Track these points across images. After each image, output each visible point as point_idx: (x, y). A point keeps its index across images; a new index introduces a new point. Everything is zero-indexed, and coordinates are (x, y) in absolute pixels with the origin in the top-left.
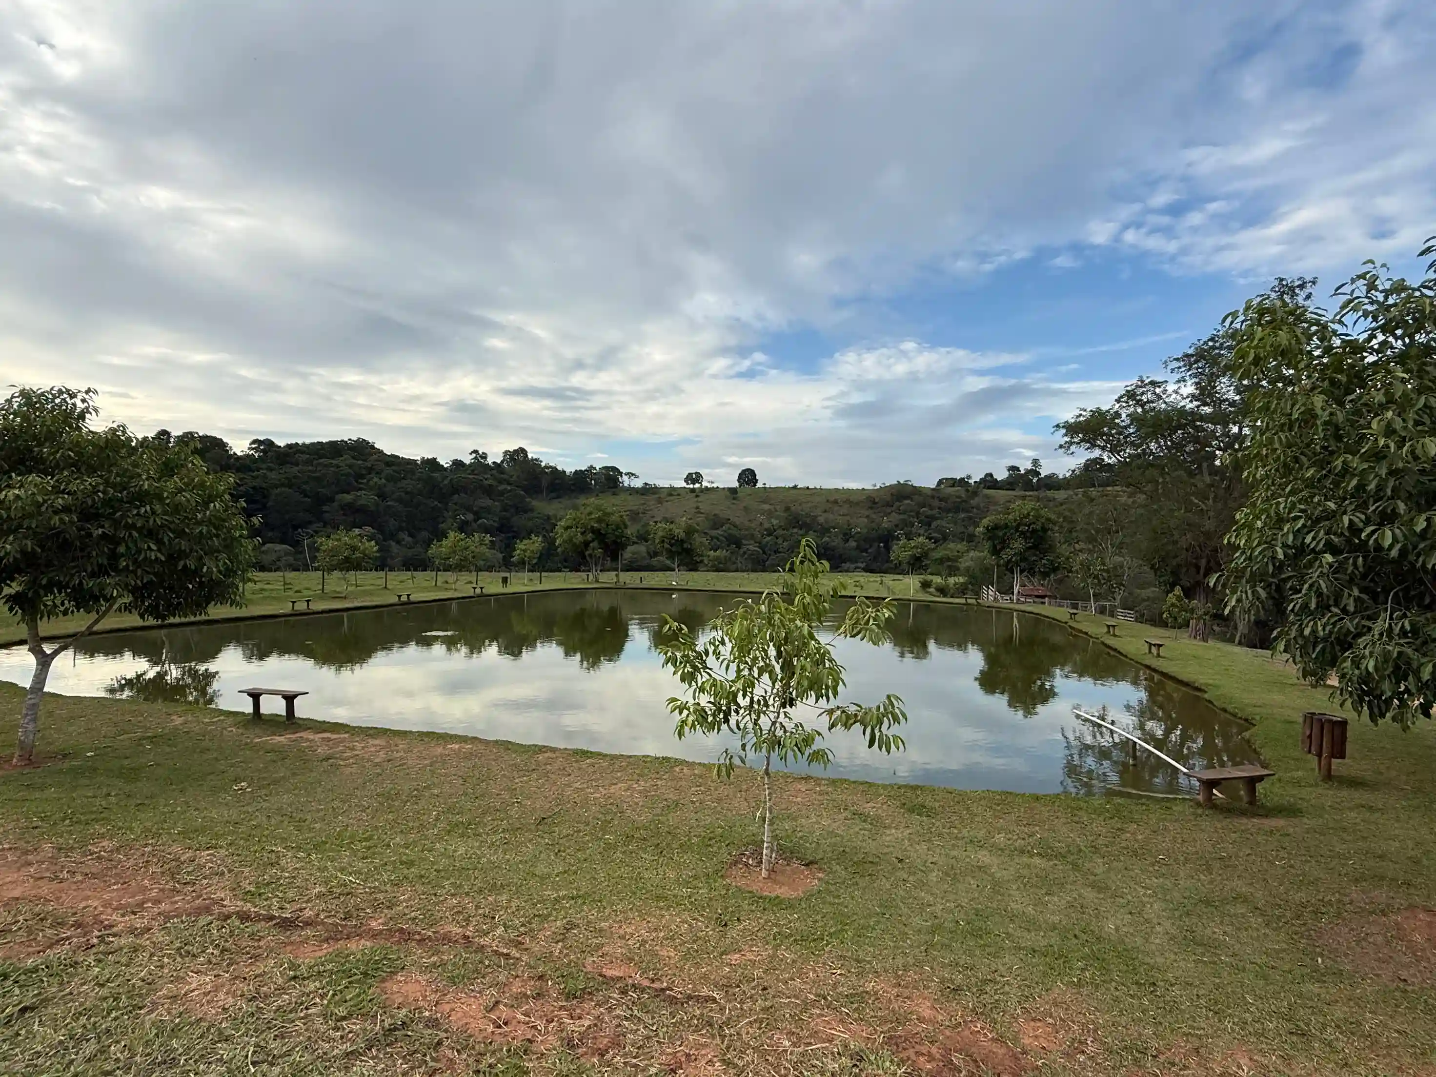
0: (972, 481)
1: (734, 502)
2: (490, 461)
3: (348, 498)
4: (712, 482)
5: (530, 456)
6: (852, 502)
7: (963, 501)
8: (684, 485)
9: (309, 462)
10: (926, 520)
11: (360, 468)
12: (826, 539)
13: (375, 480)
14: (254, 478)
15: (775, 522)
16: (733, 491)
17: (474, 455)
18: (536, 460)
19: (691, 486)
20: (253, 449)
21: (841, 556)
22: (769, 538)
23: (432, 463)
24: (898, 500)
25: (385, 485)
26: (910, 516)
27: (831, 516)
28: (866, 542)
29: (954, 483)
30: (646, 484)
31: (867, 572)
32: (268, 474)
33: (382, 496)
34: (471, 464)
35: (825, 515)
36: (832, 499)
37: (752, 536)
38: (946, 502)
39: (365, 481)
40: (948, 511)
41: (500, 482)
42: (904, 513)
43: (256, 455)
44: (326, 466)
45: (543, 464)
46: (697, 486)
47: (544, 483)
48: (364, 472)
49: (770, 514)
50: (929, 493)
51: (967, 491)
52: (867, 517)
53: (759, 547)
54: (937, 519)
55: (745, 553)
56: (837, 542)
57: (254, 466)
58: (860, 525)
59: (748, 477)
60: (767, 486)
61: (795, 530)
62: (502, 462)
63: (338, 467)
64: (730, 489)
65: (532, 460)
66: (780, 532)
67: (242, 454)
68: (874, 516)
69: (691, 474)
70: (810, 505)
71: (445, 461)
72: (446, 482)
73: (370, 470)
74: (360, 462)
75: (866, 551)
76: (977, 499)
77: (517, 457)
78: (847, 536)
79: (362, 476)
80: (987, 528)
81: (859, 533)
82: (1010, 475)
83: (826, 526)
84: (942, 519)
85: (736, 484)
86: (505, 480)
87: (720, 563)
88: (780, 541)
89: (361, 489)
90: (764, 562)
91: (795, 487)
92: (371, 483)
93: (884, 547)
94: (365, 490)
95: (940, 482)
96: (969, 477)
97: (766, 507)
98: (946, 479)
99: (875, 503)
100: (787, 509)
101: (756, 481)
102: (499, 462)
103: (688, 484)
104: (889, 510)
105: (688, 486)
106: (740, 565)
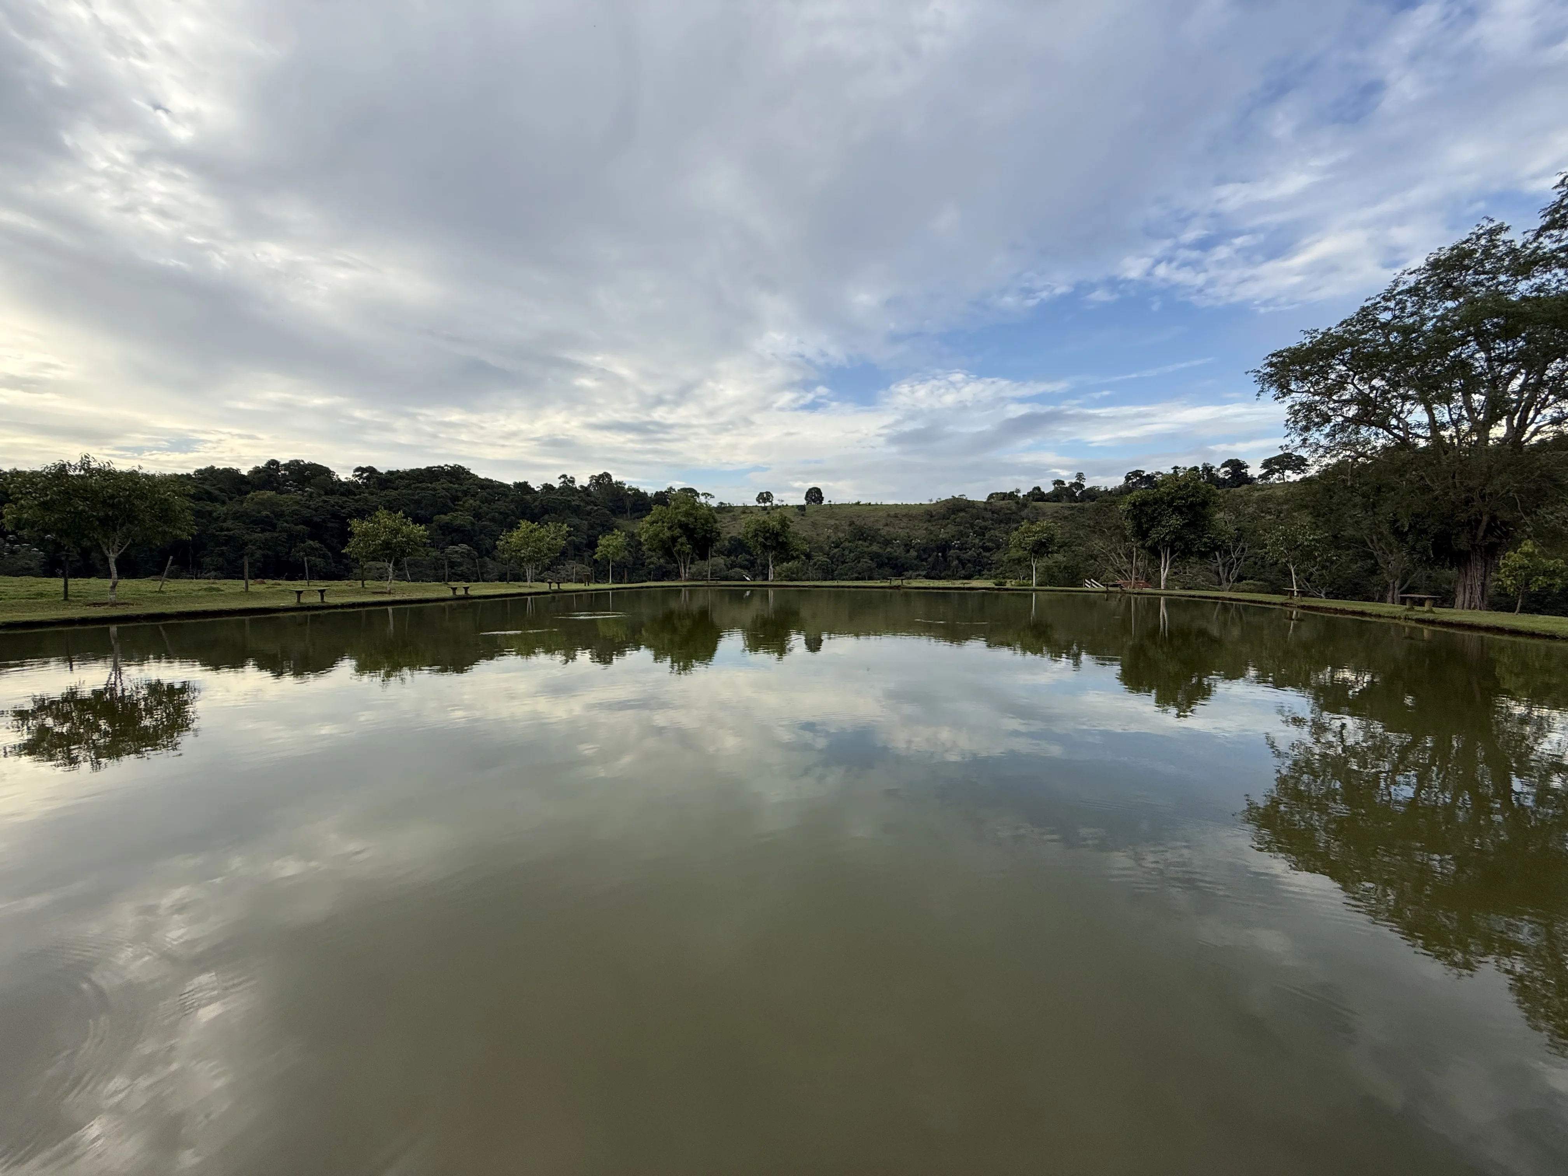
0: (1020, 495)
1: (803, 518)
2: (577, 485)
3: (445, 518)
4: (782, 501)
5: (614, 480)
6: (911, 516)
7: (1014, 513)
8: (756, 503)
9: (407, 486)
10: (980, 530)
11: (457, 491)
12: (889, 550)
13: (471, 501)
14: (357, 501)
15: (841, 535)
16: (801, 508)
17: (563, 480)
18: (620, 483)
19: (763, 505)
20: (357, 476)
21: (903, 565)
22: (836, 550)
23: (523, 487)
24: (954, 513)
25: (480, 507)
26: (965, 527)
27: (892, 530)
28: (924, 551)
29: (1004, 496)
30: (721, 503)
31: (927, 578)
32: (370, 497)
33: (478, 516)
34: (560, 488)
35: (887, 528)
36: (892, 513)
37: (821, 549)
38: (998, 515)
39: (461, 503)
40: (1001, 521)
41: (588, 504)
42: (960, 524)
43: (360, 482)
44: (424, 489)
45: (626, 487)
46: (768, 504)
47: (628, 505)
48: (459, 494)
49: (836, 528)
50: (982, 506)
51: (1017, 503)
52: (926, 529)
53: (828, 558)
54: (990, 529)
55: (815, 564)
56: (899, 552)
57: (357, 491)
58: (920, 536)
59: (815, 495)
60: (832, 503)
61: (860, 542)
62: (589, 486)
63: (434, 489)
64: (798, 506)
65: (617, 483)
66: (847, 544)
67: (346, 480)
68: (932, 528)
69: (761, 494)
70: (872, 519)
71: (536, 485)
72: (537, 503)
73: (466, 493)
74: (456, 486)
75: (926, 560)
76: (1026, 511)
77: (602, 481)
78: (908, 547)
79: (458, 499)
80: (1134, 505)
81: (919, 544)
82: (1056, 488)
83: (889, 538)
84: (994, 529)
85: (803, 502)
86: (592, 502)
87: (792, 573)
88: (846, 552)
89: (457, 510)
90: (833, 571)
91: (858, 504)
92: (467, 505)
93: (942, 557)
94: (461, 511)
95: (991, 496)
96: (1018, 491)
97: (832, 522)
98: (997, 494)
99: (932, 516)
100: (852, 523)
101: (821, 499)
102: (586, 485)
103: (759, 502)
104: (945, 522)
105: (760, 505)
106: (811, 574)
